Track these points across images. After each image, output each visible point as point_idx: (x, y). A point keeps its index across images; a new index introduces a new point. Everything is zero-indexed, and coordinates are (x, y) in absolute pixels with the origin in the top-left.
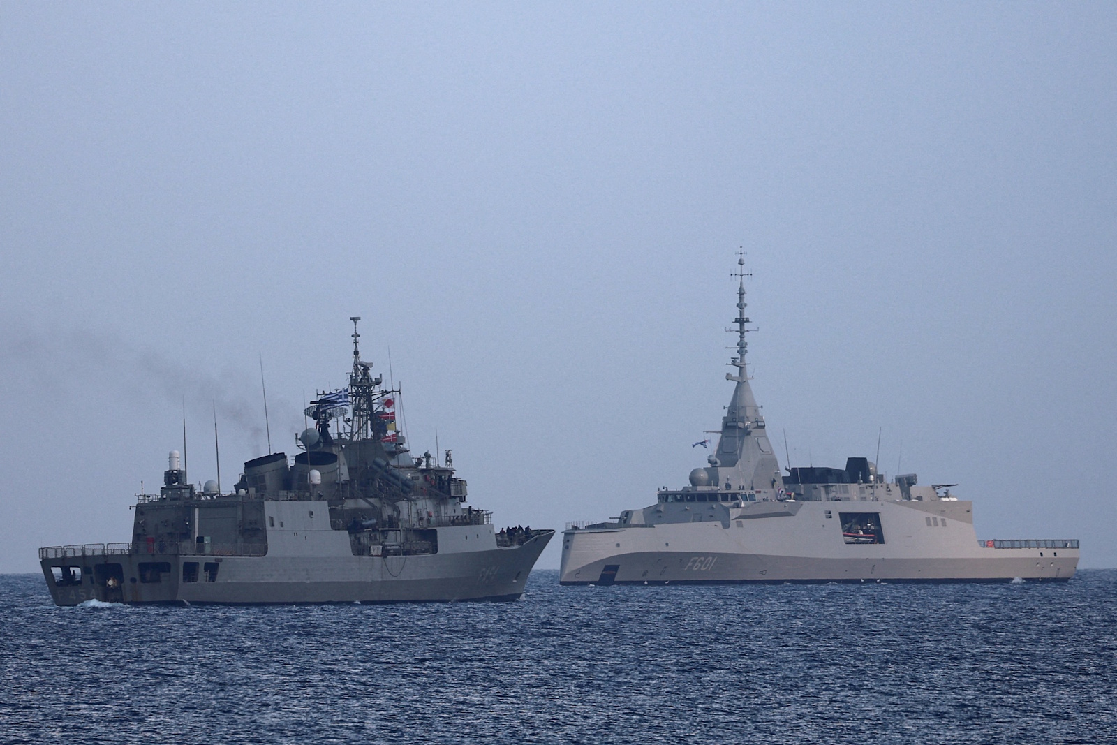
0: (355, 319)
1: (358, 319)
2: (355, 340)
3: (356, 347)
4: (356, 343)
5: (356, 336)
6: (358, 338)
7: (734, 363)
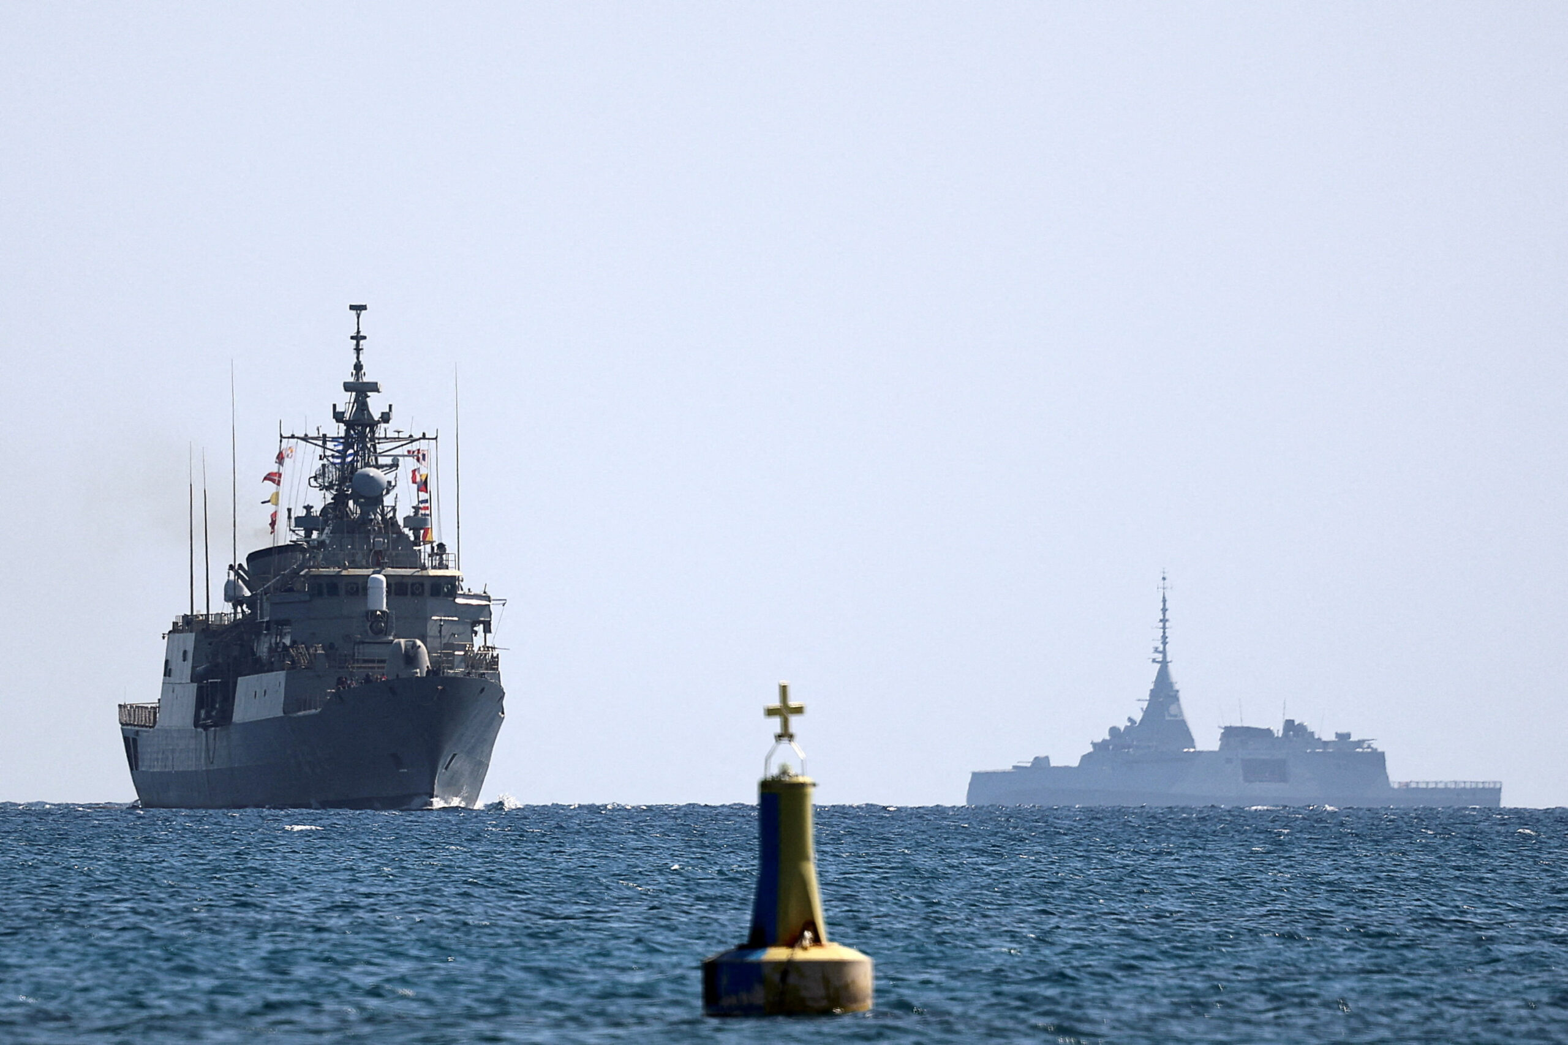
0: (358, 308)
1: (364, 308)
2: (358, 344)
3: (358, 358)
4: (358, 350)
5: (358, 338)
6: (362, 342)
7: (1156, 650)
